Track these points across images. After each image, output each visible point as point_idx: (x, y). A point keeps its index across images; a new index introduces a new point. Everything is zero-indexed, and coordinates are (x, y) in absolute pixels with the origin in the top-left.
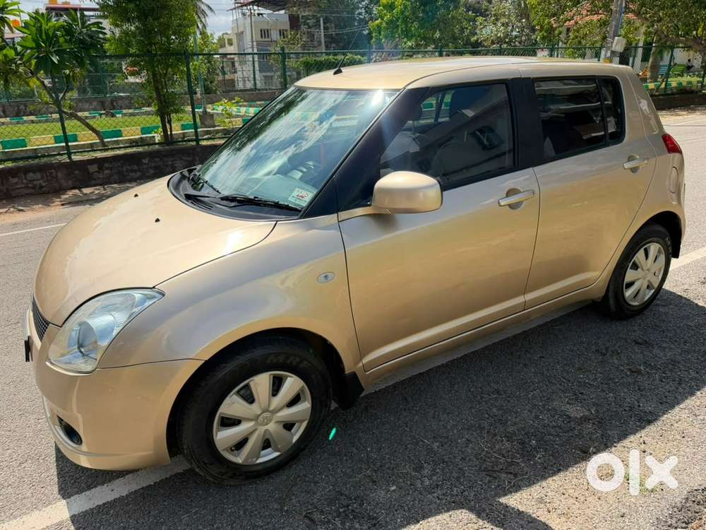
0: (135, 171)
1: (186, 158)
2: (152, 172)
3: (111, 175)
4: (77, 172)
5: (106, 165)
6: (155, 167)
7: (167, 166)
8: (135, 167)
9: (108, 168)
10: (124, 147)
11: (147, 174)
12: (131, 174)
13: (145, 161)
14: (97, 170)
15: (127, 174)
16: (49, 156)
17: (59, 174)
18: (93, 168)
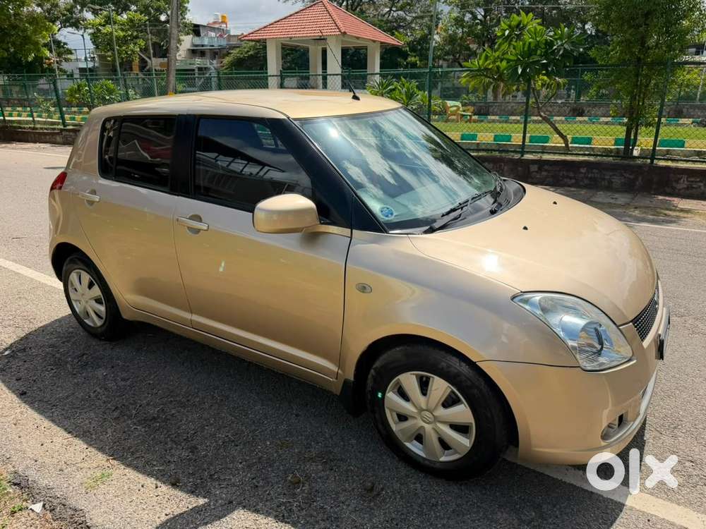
0: (571, 178)
1: (627, 175)
2: (586, 182)
3: (547, 177)
4: (520, 169)
5: (546, 167)
6: (591, 178)
7: (604, 179)
8: (571, 175)
9: (546, 171)
10: (582, 155)
11: (581, 183)
12: (565, 180)
13: (583, 170)
14: (536, 170)
15: (561, 179)
16: (507, 151)
17: (506, 168)
18: (534, 168)
